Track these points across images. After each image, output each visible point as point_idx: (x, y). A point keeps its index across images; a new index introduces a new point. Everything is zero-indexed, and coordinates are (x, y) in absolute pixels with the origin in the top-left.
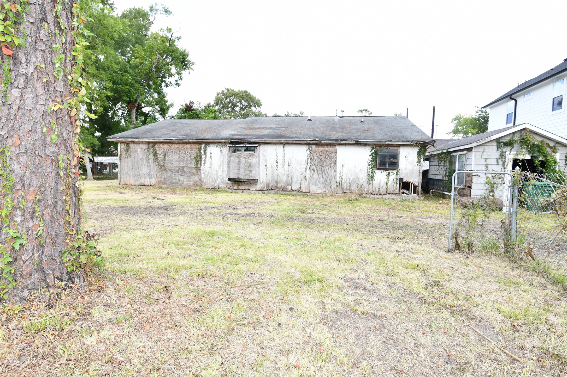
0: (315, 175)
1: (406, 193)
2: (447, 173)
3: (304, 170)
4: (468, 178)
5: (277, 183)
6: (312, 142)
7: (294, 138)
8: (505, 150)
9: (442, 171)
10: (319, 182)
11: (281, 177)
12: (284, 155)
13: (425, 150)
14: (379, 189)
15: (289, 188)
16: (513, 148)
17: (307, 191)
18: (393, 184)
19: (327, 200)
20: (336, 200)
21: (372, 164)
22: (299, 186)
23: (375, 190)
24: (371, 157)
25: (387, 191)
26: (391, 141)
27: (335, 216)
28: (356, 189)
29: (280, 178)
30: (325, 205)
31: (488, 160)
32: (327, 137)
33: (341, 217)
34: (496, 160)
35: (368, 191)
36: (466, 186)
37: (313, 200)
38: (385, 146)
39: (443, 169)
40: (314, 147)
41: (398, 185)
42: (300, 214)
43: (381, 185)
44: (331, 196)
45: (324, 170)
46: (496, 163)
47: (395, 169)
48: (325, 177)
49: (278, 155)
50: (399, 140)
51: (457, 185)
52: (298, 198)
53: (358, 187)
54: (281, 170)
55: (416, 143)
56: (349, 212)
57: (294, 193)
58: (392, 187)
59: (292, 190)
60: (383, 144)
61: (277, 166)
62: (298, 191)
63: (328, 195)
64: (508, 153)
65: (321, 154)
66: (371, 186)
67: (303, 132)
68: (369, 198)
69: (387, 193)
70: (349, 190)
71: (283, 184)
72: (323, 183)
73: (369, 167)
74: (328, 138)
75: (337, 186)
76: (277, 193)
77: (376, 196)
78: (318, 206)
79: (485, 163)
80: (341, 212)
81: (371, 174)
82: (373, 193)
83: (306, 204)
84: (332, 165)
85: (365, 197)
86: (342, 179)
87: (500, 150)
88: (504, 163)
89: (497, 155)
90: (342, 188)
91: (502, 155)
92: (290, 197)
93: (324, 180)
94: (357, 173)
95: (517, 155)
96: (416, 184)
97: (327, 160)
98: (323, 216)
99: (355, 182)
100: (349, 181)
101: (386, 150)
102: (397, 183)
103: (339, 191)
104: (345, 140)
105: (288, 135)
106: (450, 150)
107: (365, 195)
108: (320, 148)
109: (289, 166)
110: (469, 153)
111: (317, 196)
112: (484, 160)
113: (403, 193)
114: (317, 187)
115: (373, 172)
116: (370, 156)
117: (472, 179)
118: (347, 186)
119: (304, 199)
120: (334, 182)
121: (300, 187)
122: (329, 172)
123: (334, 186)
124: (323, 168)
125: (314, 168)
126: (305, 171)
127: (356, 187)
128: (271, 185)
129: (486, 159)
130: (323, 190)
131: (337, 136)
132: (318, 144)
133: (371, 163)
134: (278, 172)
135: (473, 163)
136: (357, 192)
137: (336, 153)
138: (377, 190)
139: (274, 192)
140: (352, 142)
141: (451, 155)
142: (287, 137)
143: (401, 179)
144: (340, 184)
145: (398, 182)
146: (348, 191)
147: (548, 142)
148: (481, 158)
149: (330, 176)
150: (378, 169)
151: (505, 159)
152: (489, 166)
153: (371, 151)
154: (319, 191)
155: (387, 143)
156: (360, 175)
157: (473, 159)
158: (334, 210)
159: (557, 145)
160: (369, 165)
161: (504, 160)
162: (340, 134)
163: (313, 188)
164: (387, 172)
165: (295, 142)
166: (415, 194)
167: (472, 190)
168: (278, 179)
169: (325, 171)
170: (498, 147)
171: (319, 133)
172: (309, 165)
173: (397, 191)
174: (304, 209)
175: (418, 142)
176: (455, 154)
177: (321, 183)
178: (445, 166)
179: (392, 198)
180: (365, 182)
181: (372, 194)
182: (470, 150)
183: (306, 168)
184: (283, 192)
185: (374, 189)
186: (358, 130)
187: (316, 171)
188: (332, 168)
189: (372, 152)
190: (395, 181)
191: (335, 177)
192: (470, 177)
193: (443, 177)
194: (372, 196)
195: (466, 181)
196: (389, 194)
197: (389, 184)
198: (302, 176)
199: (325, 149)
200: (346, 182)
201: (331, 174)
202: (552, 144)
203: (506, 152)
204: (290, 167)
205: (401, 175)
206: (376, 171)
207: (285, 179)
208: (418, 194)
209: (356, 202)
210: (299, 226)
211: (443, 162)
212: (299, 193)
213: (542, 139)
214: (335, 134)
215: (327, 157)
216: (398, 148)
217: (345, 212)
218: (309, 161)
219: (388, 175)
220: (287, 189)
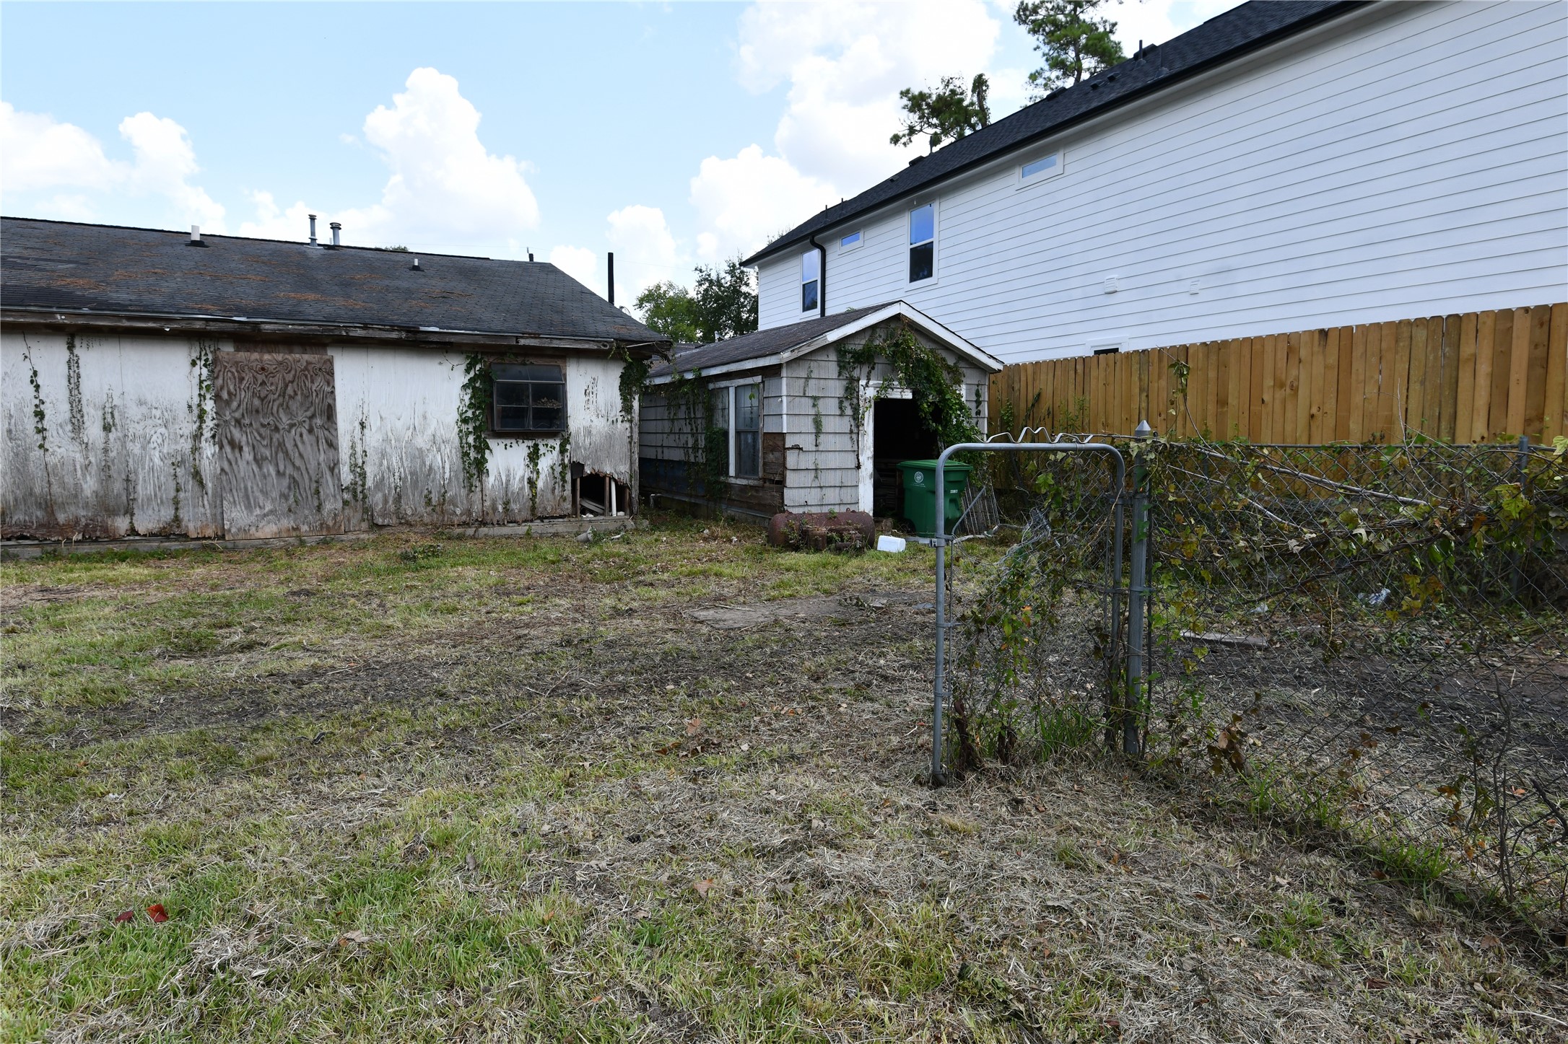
0: (242, 464)
1: (592, 512)
2: (702, 443)
3: (186, 445)
4: (771, 457)
5: (49, 505)
6: (213, 327)
7: (123, 307)
8: (856, 373)
9: (683, 438)
10: (265, 493)
11: (69, 480)
12: (74, 382)
13: (644, 373)
14: (507, 503)
15: (122, 524)
16: (873, 368)
17: (209, 532)
18: (550, 486)
19: (312, 566)
20: (350, 559)
21: (475, 417)
22: (167, 514)
23: (495, 509)
24: (469, 391)
25: (533, 509)
26: (536, 336)
27: (370, 649)
28: (422, 509)
29: (63, 484)
30: (308, 593)
31: (821, 402)
32: (286, 309)
33: (399, 655)
34: (837, 401)
35: (469, 512)
36: (764, 480)
37: (242, 571)
38: (516, 355)
39: (687, 429)
40: (227, 349)
41: (568, 487)
42: (183, 667)
43: (511, 489)
44: (325, 543)
45: (281, 445)
46: (838, 412)
47: (553, 435)
48: (289, 470)
49: (40, 380)
50: (563, 335)
51: (736, 477)
52: (170, 568)
53: (429, 502)
54: (62, 448)
55: (618, 348)
56: (424, 618)
57: (144, 547)
58: (550, 496)
59: (133, 531)
60: (510, 347)
61: (40, 431)
62: (164, 534)
63: (311, 541)
64: (863, 382)
65: (261, 378)
66: (476, 497)
67: (167, 286)
68: (473, 537)
69: (535, 514)
70: (397, 512)
71: (82, 513)
72: (285, 497)
73: (464, 427)
74: (290, 316)
75: (345, 503)
76: (55, 556)
77: (498, 531)
78: (272, 601)
79: (812, 411)
80: (390, 622)
81: (473, 454)
82: (488, 519)
83: (211, 602)
84: (318, 421)
85: (460, 538)
86: (363, 475)
87: (846, 374)
88: (856, 409)
89: (837, 388)
90: (365, 510)
91: (851, 391)
92: (124, 569)
93: (286, 482)
94: (420, 450)
95: (885, 388)
96: (625, 479)
97: (294, 406)
98: (304, 662)
99: (415, 483)
100: (393, 481)
101: (520, 368)
102: (564, 481)
103: (354, 521)
104: (365, 327)
105: (91, 293)
106: (705, 373)
107: (459, 530)
108: (256, 356)
109: (107, 428)
110: (771, 383)
111: (262, 550)
112: (810, 402)
113: (584, 511)
114: (258, 511)
115: (482, 448)
116: (465, 387)
117: (785, 458)
118: (386, 501)
119: (200, 571)
120: (329, 487)
121: (177, 519)
122: (308, 450)
123: (330, 506)
124: (276, 436)
125: (237, 434)
126: (195, 449)
127: (423, 501)
128: (19, 517)
129: (815, 398)
130: (287, 523)
131: (328, 310)
132: (248, 338)
133: (470, 414)
134: (51, 460)
135: (785, 411)
136: (427, 519)
137: (331, 373)
138: (500, 508)
139: (36, 552)
140: (394, 335)
141: (711, 386)
142: (83, 301)
143: (577, 467)
144: (357, 494)
145: (568, 477)
146: (394, 521)
147: (943, 354)
148: (804, 396)
149: (312, 465)
150: (499, 435)
151: (858, 399)
152: (823, 419)
153: (468, 371)
154: (268, 530)
155: (522, 342)
156: (435, 459)
157: (784, 399)
158: (354, 613)
159: (962, 364)
160: (465, 421)
161: (855, 401)
162: (340, 301)
163: (237, 517)
164: (531, 443)
165: (126, 324)
166: (621, 513)
167: (785, 490)
168: (56, 489)
169: (289, 446)
170: (842, 366)
171: (247, 293)
172: (209, 423)
173: (568, 506)
174: (203, 630)
175: (623, 345)
176: (723, 384)
177: (275, 494)
178: (690, 420)
179: (553, 531)
180: (454, 483)
181: (483, 523)
182: (772, 372)
183: (197, 436)
184: (86, 549)
185: (487, 504)
186: (409, 293)
187: (246, 449)
188: (321, 433)
189: (472, 374)
190: (557, 475)
191: (332, 470)
192: (777, 454)
193: (687, 454)
194: (484, 530)
195: (765, 464)
196: (542, 519)
197: (540, 484)
198: (180, 471)
199: (280, 357)
200: (380, 484)
201: (315, 457)
202: (951, 361)
203: (858, 380)
204: (112, 436)
205: (576, 453)
206: (492, 443)
207: (90, 486)
208: (632, 513)
209: (433, 561)
210: (175, 762)
211: (683, 408)
212: (174, 545)
213: (933, 346)
214: (317, 301)
215: (290, 391)
216: (559, 363)
217: (406, 623)
218: (209, 405)
219: (534, 456)
220: (105, 530)
